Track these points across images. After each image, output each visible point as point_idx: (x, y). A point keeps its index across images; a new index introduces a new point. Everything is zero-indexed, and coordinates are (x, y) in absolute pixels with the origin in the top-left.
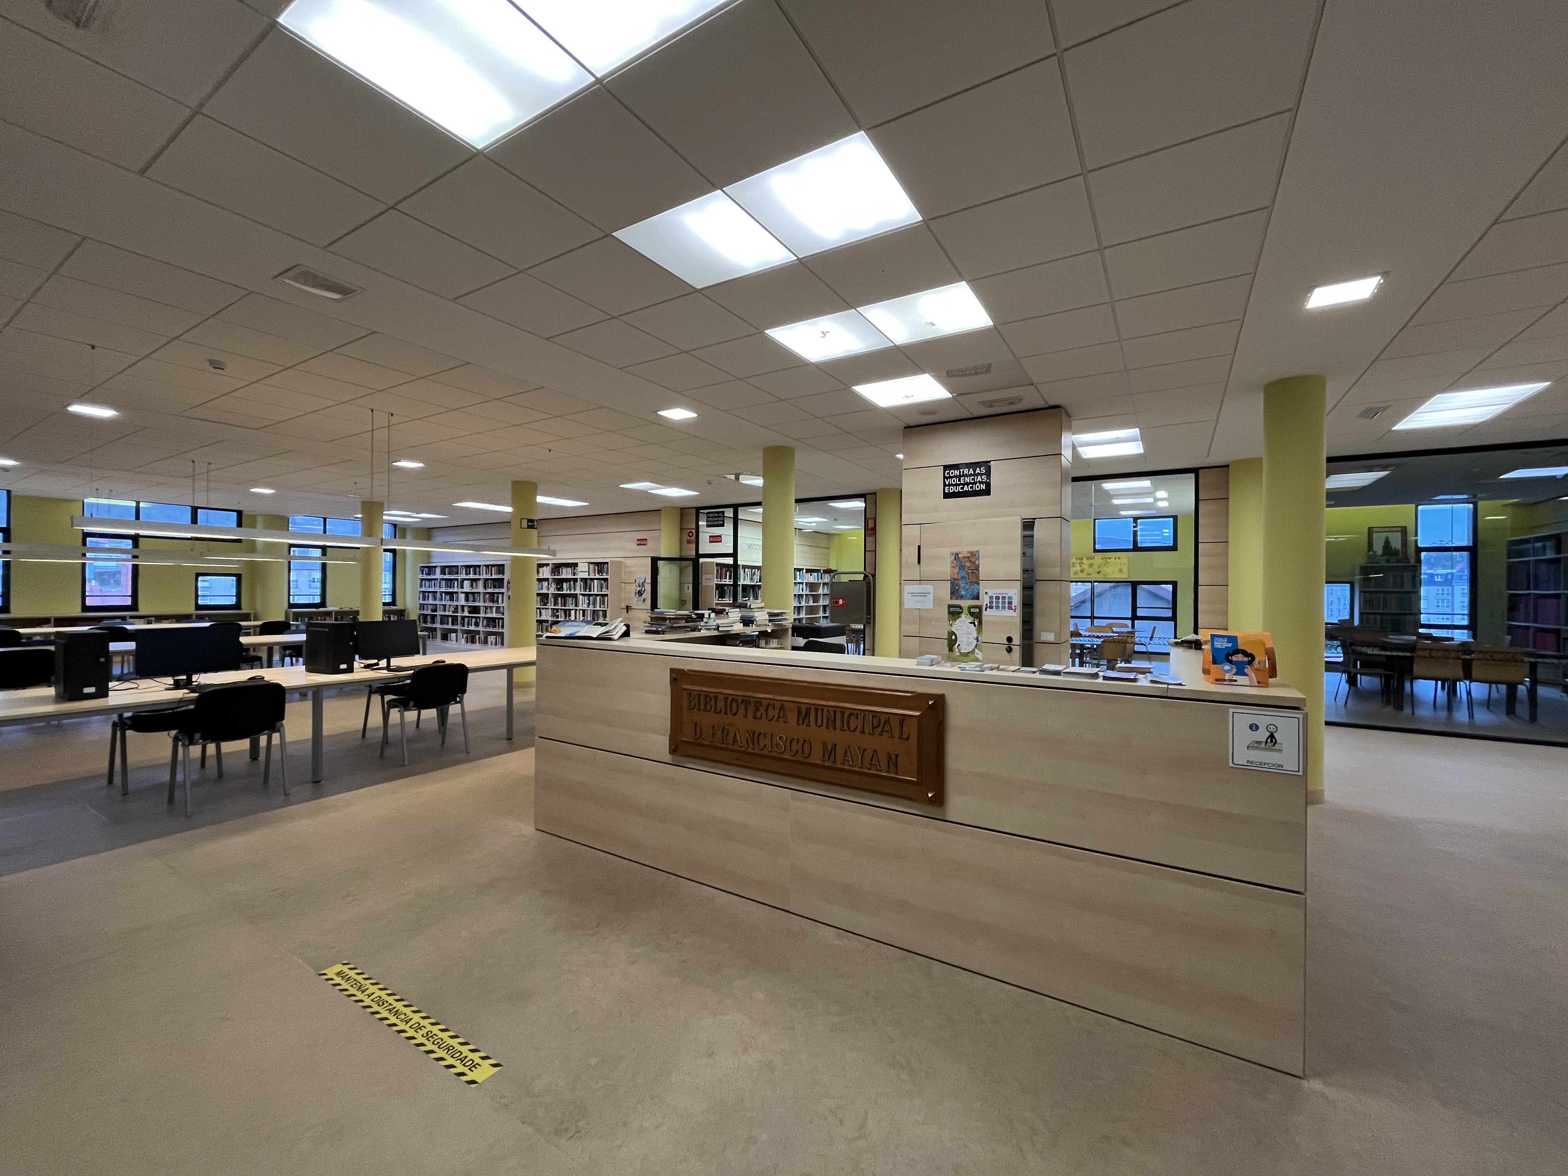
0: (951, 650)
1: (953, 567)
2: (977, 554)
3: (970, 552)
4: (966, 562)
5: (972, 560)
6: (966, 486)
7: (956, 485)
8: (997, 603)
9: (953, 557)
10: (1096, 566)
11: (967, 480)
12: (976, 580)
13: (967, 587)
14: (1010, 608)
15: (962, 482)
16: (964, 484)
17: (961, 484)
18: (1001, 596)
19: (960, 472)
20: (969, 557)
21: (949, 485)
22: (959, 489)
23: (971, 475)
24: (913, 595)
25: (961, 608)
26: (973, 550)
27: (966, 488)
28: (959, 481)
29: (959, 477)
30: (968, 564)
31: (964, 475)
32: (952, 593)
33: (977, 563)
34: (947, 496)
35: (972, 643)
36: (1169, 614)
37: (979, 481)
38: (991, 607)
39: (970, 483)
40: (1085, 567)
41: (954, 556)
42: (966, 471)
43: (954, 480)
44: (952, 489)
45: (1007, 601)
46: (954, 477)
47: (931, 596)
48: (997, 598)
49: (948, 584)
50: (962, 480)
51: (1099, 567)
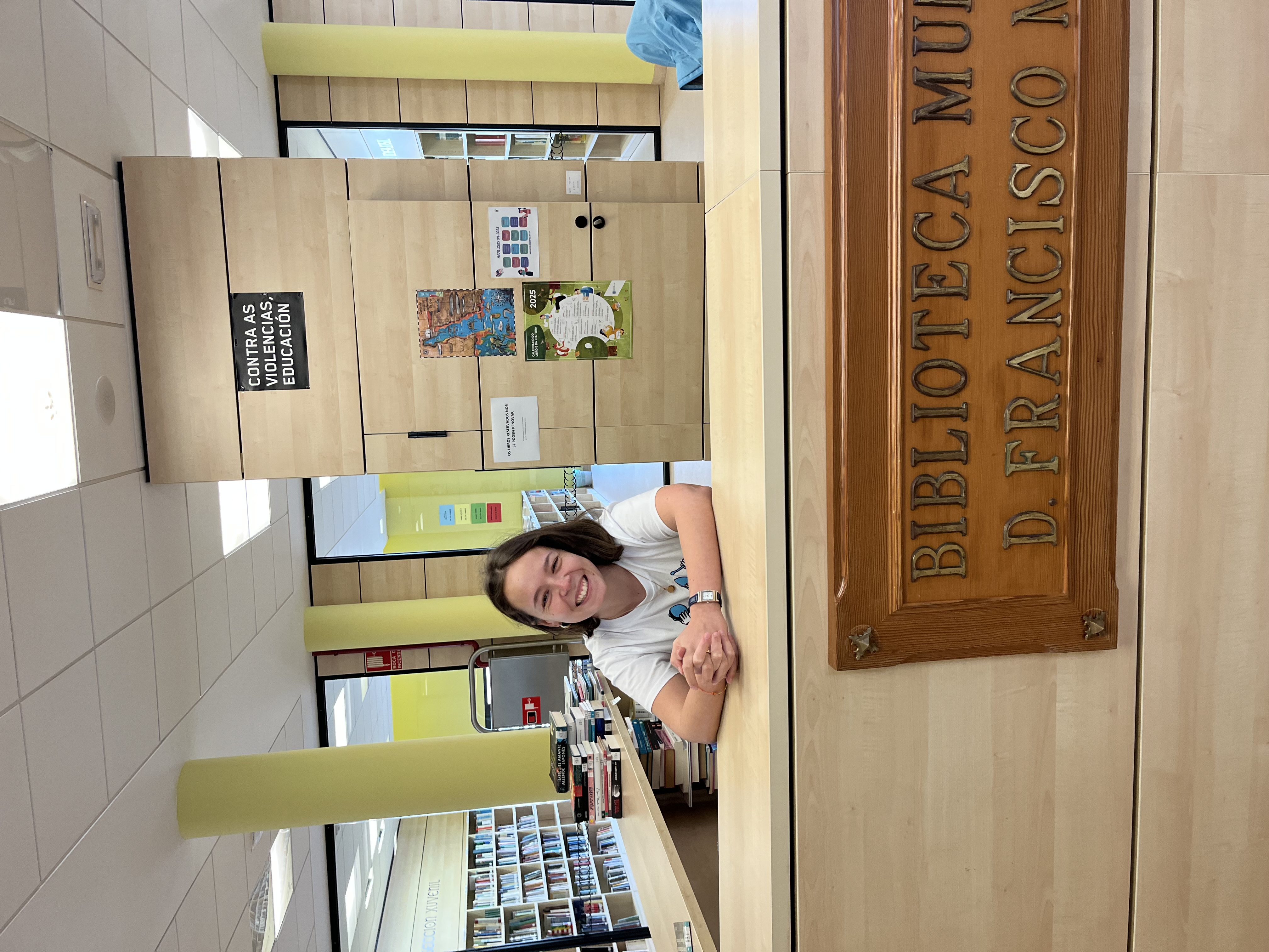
0: (612, 351)
1: (451, 351)
2: (423, 294)
3: (420, 313)
4: (439, 320)
5: (436, 305)
6: (282, 343)
7: (279, 362)
8: (515, 249)
9: (431, 352)
11: (269, 340)
12: (474, 297)
13: (488, 314)
14: (523, 222)
15: (274, 351)
16: (278, 347)
17: (278, 353)
18: (502, 242)
19: (251, 356)
20: (431, 313)
21: (279, 377)
22: (287, 357)
23: (259, 333)
24: (511, 444)
25: (530, 331)
26: (416, 304)
27: (286, 343)
28: (270, 356)
29: (262, 357)
30: (444, 316)
31: (260, 347)
32: (503, 350)
33: (442, 295)
34: (302, 382)
35: (595, 305)
37: (271, 316)
38: (525, 262)
39: (276, 334)
41: (429, 349)
42: (250, 343)
43: (269, 367)
44: (288, 370)
45: (510, 229)
46: (261, 367)
47: (514, 402)
48: (506, 249)
49: (486, 360)
50: (269, 351)
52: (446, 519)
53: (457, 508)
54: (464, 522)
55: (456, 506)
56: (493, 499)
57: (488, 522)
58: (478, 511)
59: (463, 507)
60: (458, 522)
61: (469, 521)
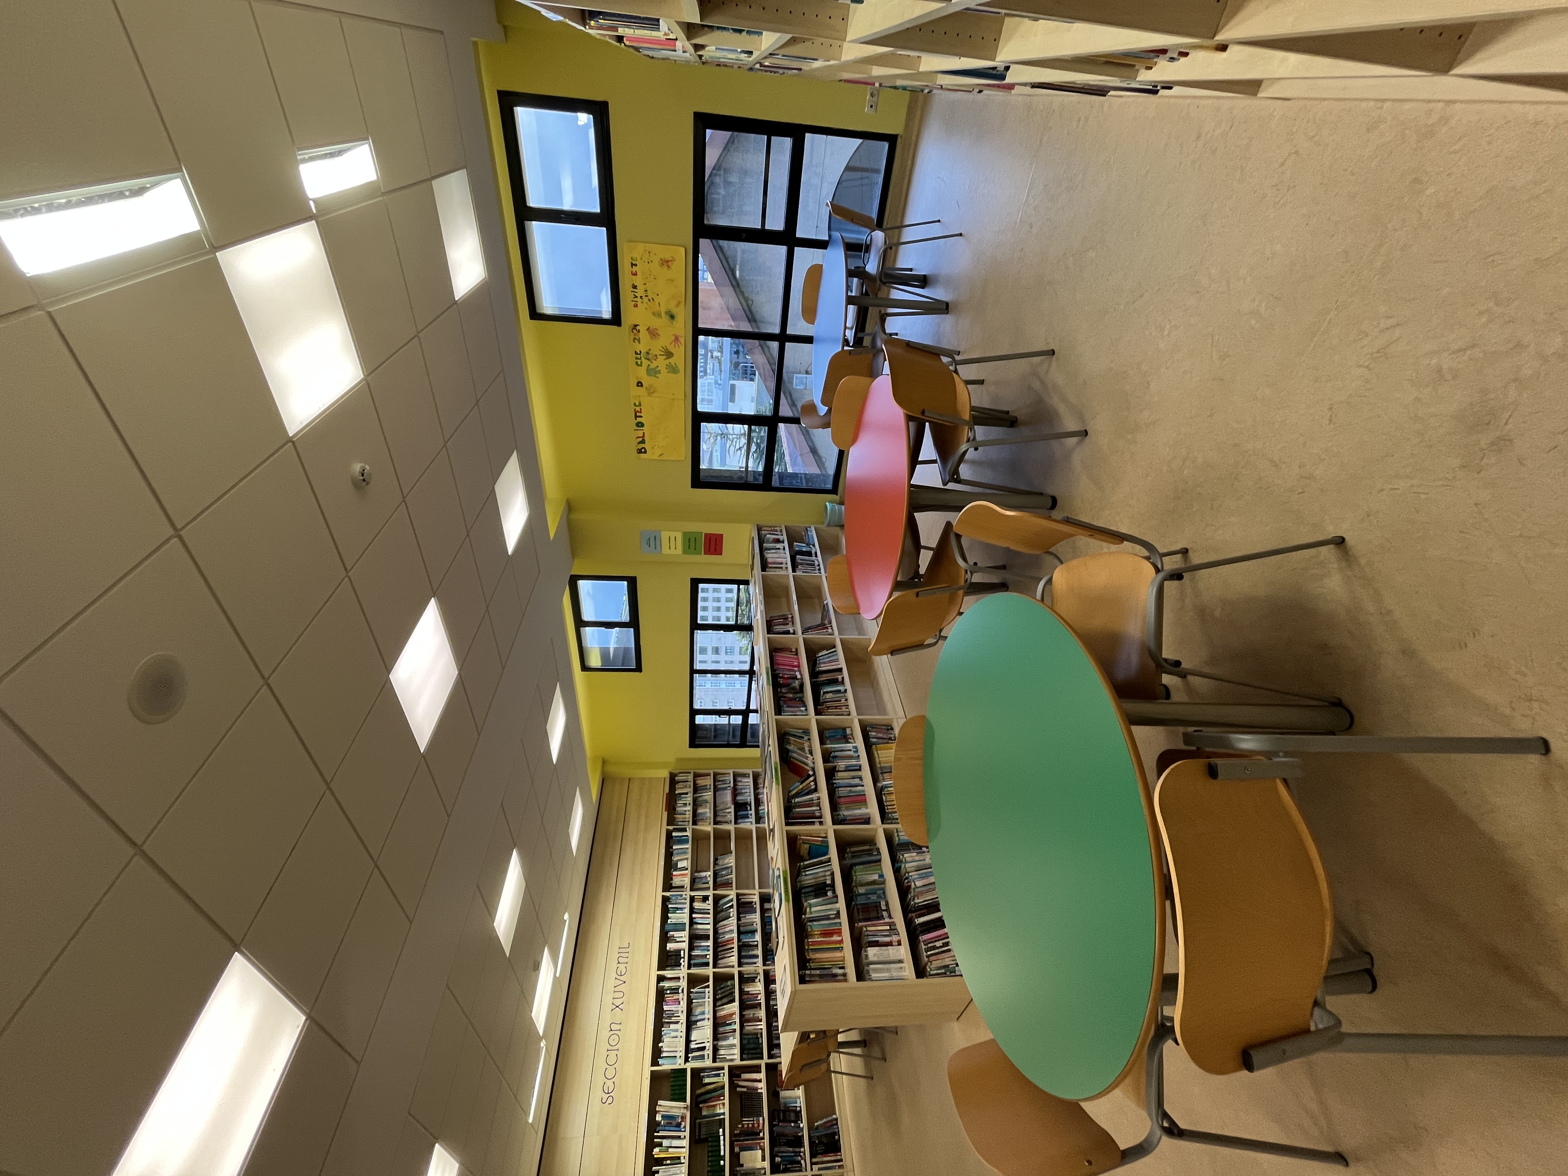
10: (655, 323)
36: (783, 145)
40: (656, 347)
51: (658, 315)
52: (649, 546)
53: (665, 535)
54: (673, 552)
55: (663, 533)
56: (713, 528)
57: (705, 554)
58: (692, 541)
59: (673, 534)
60: (665, 550)
61: (679, 550)
